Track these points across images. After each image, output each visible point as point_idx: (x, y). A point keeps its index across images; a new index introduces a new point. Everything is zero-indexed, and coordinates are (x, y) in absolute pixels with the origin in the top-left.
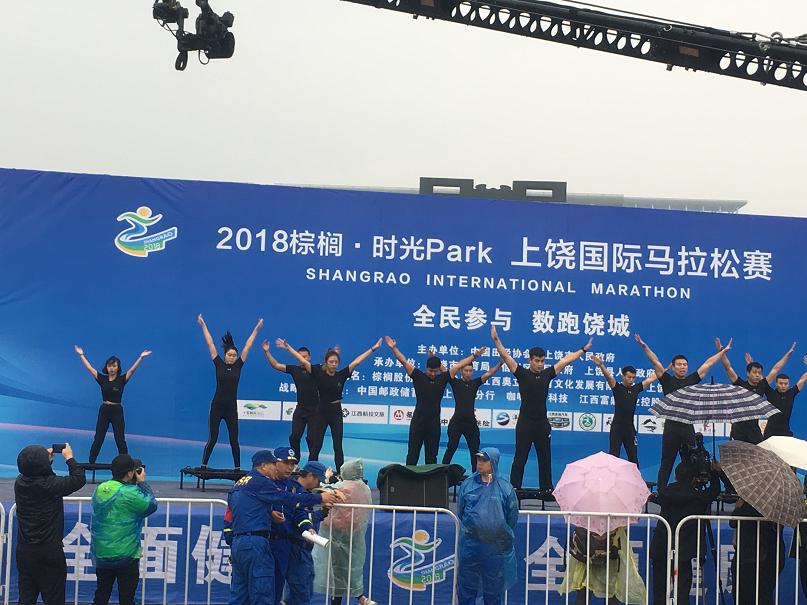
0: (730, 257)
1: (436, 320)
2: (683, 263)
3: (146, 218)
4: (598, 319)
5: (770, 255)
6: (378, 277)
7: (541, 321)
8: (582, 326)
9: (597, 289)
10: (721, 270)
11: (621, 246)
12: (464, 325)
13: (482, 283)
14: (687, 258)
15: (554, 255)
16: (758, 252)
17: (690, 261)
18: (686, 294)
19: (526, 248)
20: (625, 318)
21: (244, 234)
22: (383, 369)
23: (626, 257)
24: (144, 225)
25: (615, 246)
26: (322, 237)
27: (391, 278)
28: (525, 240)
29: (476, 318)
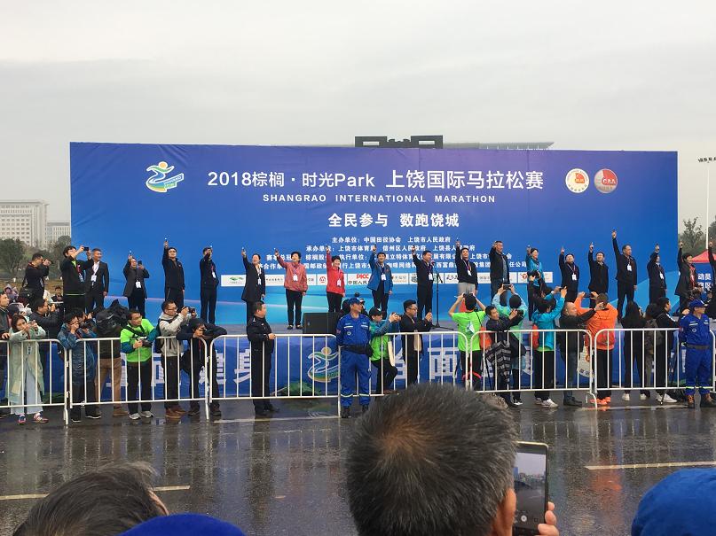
0: (518, 176)
1: (343, 222)
2: (490, 181)
3: (164, 168)
4: (440, 217)
5: (541, 174)
6: (307, 198)
7: (406, 220)
8: (430, 222)
9: (438, 199)
10: (513, 184)
11: (452, 172)
12: (359, 224)
13: (369, 199)
14: (492, 178)
15: (412, 179)
16: (534, 172)
17: (494, 180)
18: (492, 199)
19: (395, 177)
20: (455, 216)
21: (224, 176)
22: (312, 253)
23: (455, 179)
24: (164, 173)
25: (448, 172)
26: (271, 175)
27: (314, 198)
28: (394, 172)
29: (366, 220)
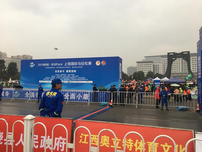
1: (57, 72)
2: (82, 64)
4: (73, 71)
6: (52, 68)
7: (67, 71)
8: (71, 71)
9: (73, 67)
10: (86, 64)
12: (60, 72)
13: (61, 68)
16: (90, 62)
17: (82, 63)
20: (75, 70)
22: (52, 77)
23: (76, 64)
26: (47, 64)
28: (65, 63)
